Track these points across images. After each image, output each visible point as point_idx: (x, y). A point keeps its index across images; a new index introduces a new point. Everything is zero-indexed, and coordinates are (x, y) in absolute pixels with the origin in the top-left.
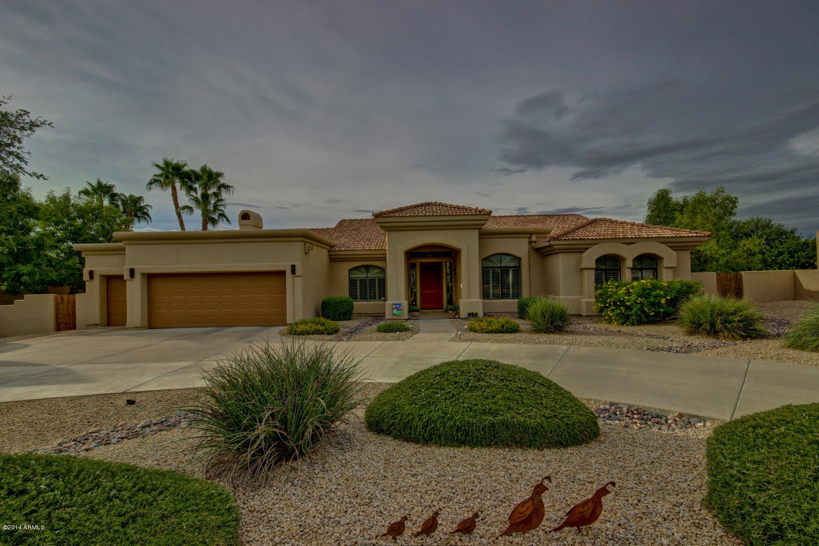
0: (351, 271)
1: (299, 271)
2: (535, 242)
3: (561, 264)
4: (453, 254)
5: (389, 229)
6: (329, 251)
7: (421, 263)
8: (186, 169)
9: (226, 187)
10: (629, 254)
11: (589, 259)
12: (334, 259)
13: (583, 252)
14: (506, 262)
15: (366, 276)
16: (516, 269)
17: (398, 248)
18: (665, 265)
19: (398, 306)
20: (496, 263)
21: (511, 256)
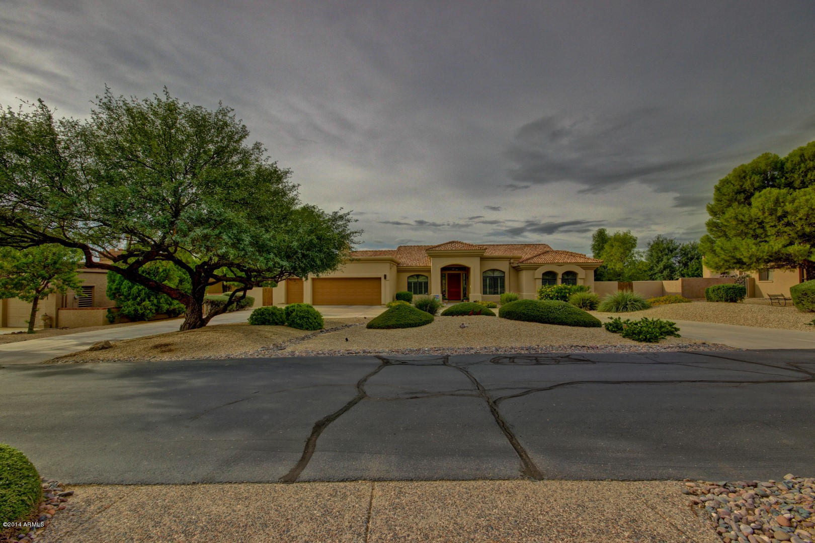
0: (408, 277)
1: (388, 278)
2: (513, 263)
3: (525, 276)
4: (466, 270)
5: (434, 256)
6: (397, 266)
7: (448, 274)
10: (560, 271)
11: (539, 273)
12: (400, 271)
13: (536, 270)
14: (496, 274)
15: (417, 280)
16: (502, 278)
17: (438, 266)
18: (579, 277)
19: (437, 297)
20: (491, 275)
21: (499, 271)
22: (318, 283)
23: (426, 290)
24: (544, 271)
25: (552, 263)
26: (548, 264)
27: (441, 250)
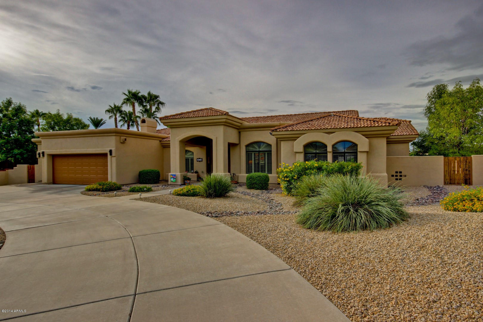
3: (282, 149)
5: (172, 127)
6: (160, 141)
8: (140, 95)
9: (162, 104)
10: (329, 141)
13: (295, 140)
14: (263, 147)
16: (270, 153)
17: (176, 139)
18: (359, 150)
19: (174, 177)
20: (256, 149)
21: (266, 143)
22: (58, 161)
23: (192, 168)
24: (305, 142)
25: (318, 129)
26: (311, 131)
27: (176, 118)
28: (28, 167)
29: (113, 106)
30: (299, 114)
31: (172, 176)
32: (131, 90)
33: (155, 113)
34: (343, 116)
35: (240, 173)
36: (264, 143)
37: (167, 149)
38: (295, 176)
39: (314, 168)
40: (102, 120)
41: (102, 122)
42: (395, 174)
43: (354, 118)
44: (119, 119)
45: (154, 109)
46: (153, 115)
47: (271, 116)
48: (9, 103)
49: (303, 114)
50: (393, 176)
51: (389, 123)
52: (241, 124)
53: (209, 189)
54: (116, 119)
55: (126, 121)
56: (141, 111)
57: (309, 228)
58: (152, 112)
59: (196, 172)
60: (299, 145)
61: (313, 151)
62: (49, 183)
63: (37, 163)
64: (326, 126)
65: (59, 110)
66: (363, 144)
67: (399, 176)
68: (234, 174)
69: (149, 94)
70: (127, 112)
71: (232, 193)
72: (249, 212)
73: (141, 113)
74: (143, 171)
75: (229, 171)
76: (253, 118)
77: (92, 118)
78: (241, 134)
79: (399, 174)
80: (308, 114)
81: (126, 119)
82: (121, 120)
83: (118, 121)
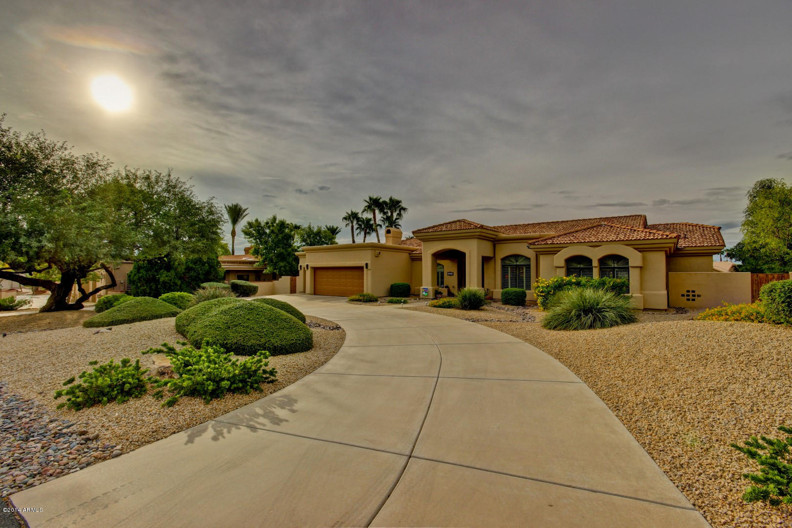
1: (369, 267)
3: (542, 263)
5: (424, 240)
6: (409, 254)
8: (381, 201)
9: (404, 209)
10: (595, 255)
12: (414, 259)
13: (556, 253)
14: (520, 262)
16: (528, 267)
17: (429, 252)
18: (630, 265)
19: (426, 290)
20: (513, 262)
21: (524, 256)
22: (319, 273)
23: (442, 283)
24: (567, 256)
25: (581, 242)
26: (574, 244)
27: (429, 232)
28: (291, 279)
29: (350, 213)
30: (567, 221)
31: (424, 290)
32: (372, 196)
33: (397, 221)
34: (616, 226)
35: (495, 289)
36: (522, 256)
37: (418, 262)
38: (551, 292)
39: (572, 283)
40: (337, 228)
41: (338, 230)
42: (686, 294)
43: (628, 229)
44: (356, 226)
45: (395, 215)
46: (394, 223)
47: (533, 224)
48: (275, 219)
49: (572, 221)
50: (683, 295)
51: (667, 236)
52: (496, 236)
53: (465, 301)
54: (352, 227)
55: (363, 229)
56: (382, 219)
57: (550, 329)
58: (394, 219)
59: (447, 287)
60: (560, 259)
61: (577, 265)
62: (311, 294)
63: (298, 275)
64: (591, 239)
65: (310, 223)
66: (634, 258)
67: (691, 296)
68: (488, 289)
69: (391, 199)
70: (365, 219)
71: (485, 307)
72: (502, 320)
73: (383, 221)
74: (395, 284)
75: (483, 286)
76: (511, 226)
77: (328, 227)
78: (496, 247)
79: (691, 294)
80: (579, 220)
81: (363, 226)
82: (358, 228)
83: (354, 230)
